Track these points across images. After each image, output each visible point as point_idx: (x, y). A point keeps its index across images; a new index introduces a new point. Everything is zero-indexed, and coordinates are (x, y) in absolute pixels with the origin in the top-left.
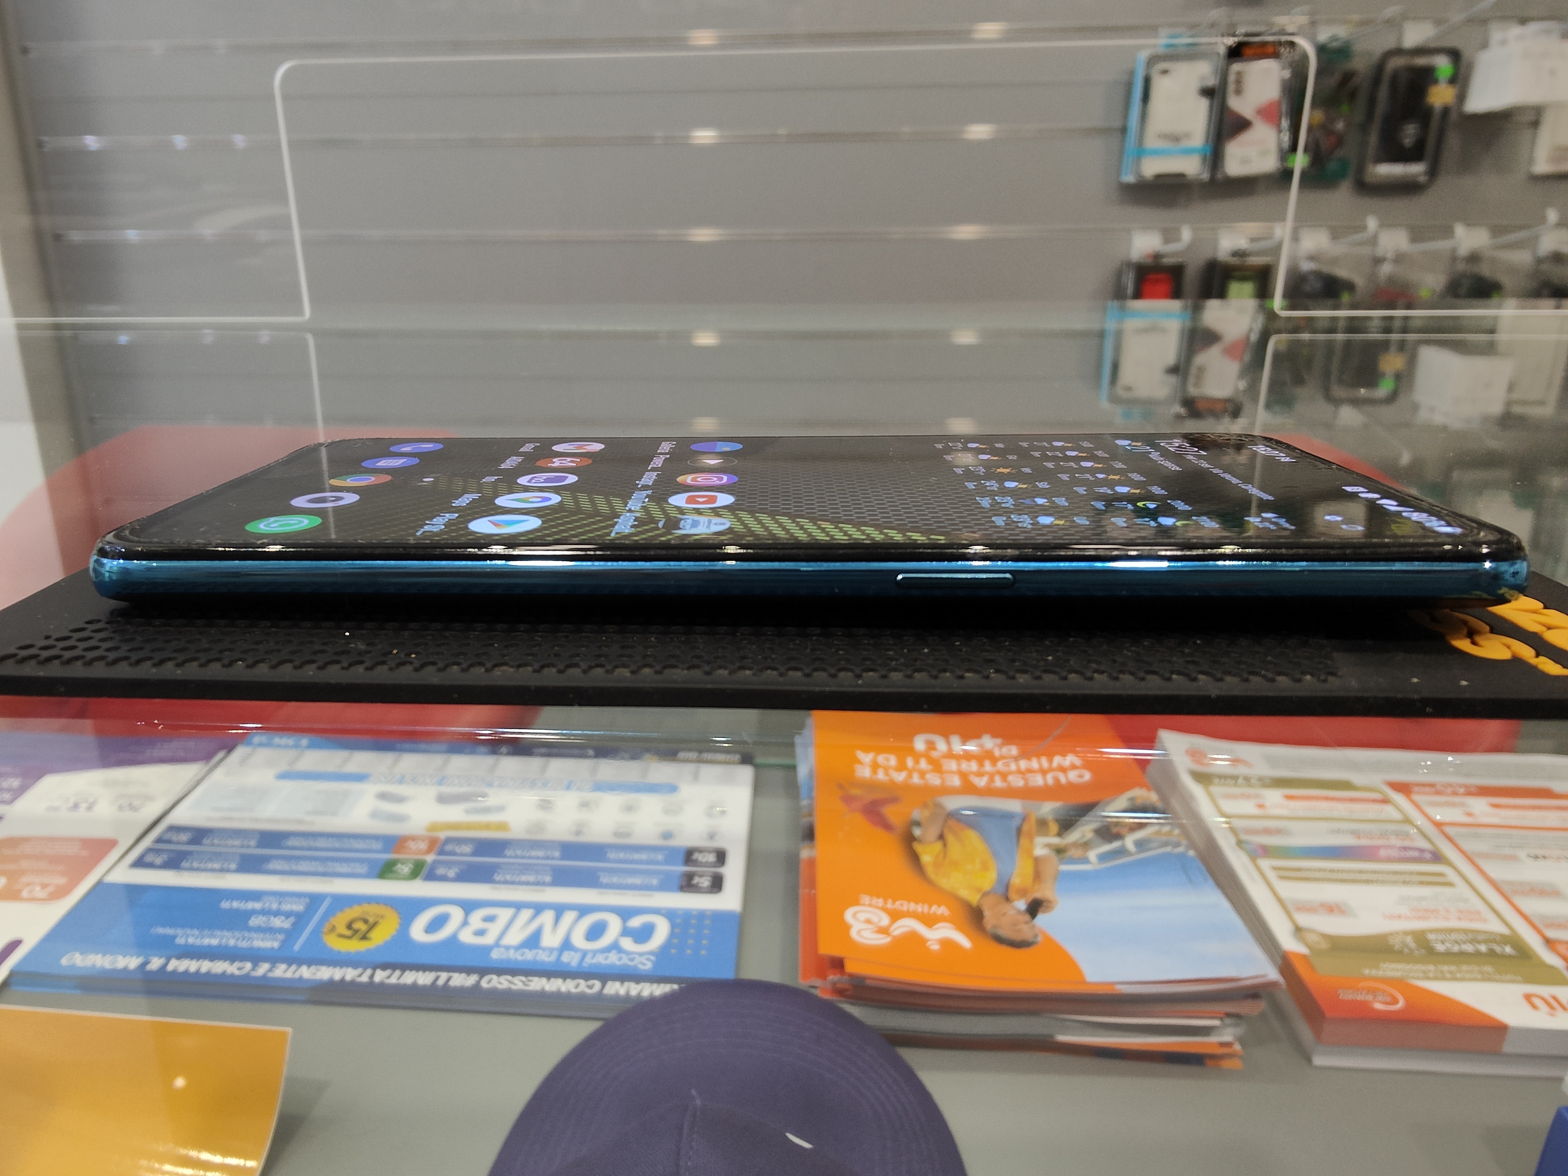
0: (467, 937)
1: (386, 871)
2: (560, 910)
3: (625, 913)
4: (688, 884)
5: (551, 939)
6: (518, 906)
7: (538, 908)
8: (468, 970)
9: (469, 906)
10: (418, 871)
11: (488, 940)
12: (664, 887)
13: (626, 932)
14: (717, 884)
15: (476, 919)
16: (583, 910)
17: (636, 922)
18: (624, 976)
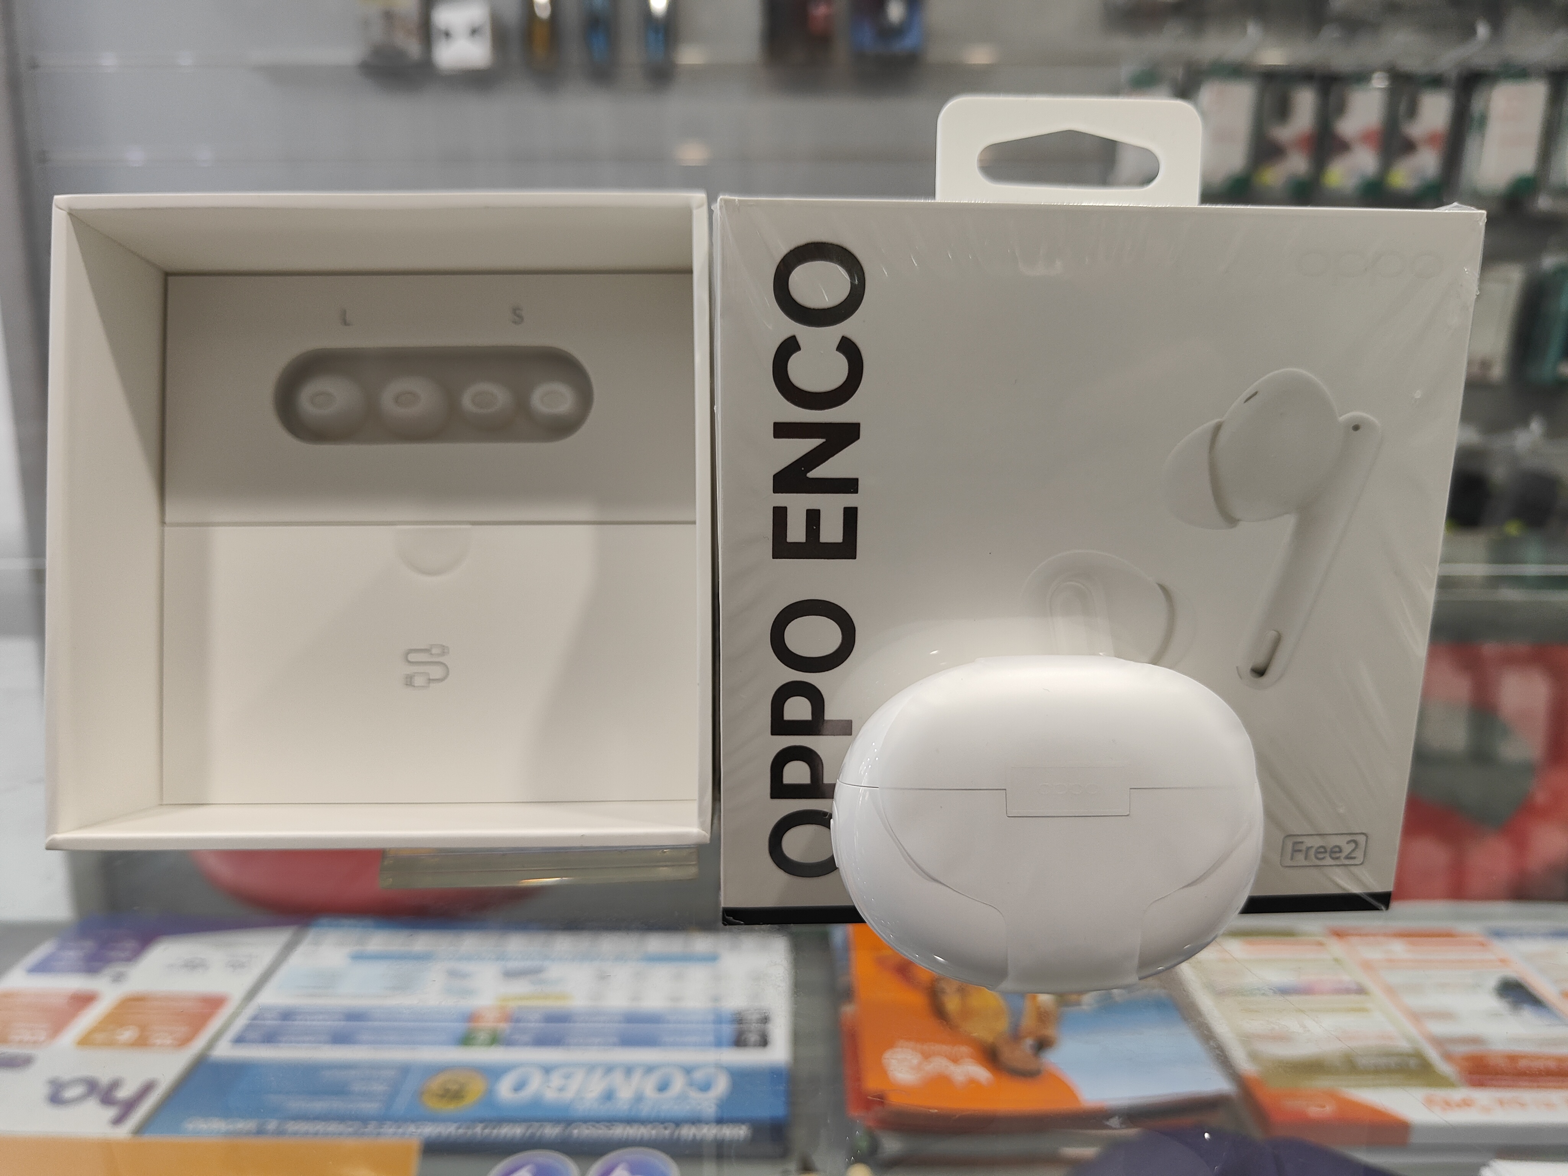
0: (550, 1095)
1: (466, 1040)
2: (629, 1070)
3: (688, 1070)
4: (739, 1042)
5: (625, 1093)
6: (591, 1068)
7: (609, 1069)
8: (556, 1121)
9: (547, 1070)
10: (496, 1040)
11: (569, 1095)
12: (718, 1043)
13: (691, 1084)
14: (764, 1042)
15: (556, 1080)
16: (650, 1069)
17: (698, 1076)
18: (696, 1121)
